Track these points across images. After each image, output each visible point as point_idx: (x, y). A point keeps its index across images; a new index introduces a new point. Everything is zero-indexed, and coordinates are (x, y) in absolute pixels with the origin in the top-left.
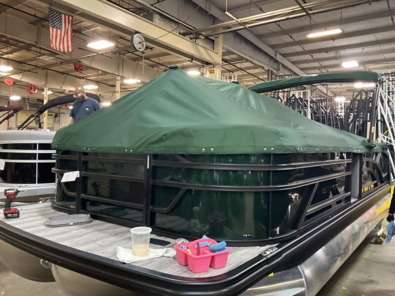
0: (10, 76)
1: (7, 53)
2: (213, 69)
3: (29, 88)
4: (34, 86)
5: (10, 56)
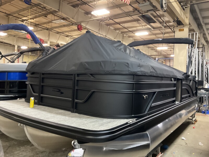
1: (31, 19)
2: (183, 28)
5: (32, 21)
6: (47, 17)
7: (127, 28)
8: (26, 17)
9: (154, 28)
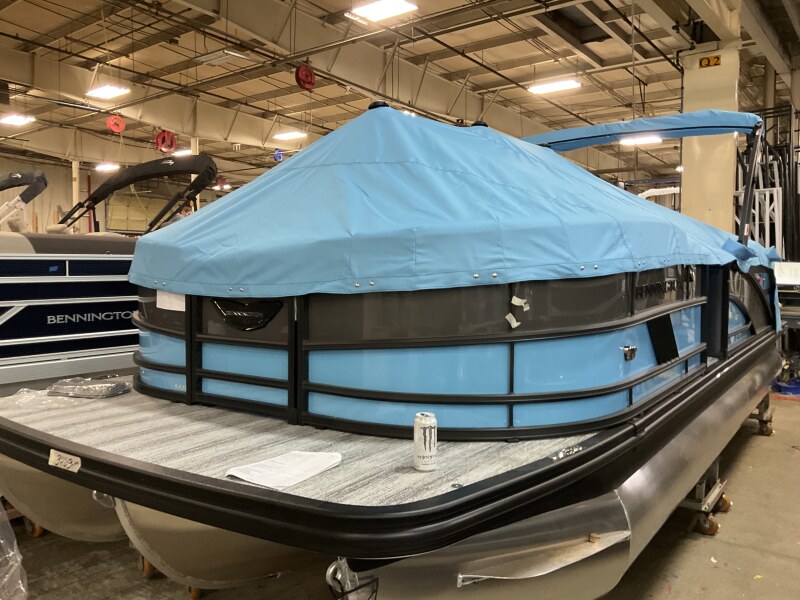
0: (119, 111)
2: (716, 54)
3: (160, 141)
4: (169, 133)
5: (123, 61)
6: (176, 42)
7: (496, 70)
8: (98, 46)
9: (601, 62)
